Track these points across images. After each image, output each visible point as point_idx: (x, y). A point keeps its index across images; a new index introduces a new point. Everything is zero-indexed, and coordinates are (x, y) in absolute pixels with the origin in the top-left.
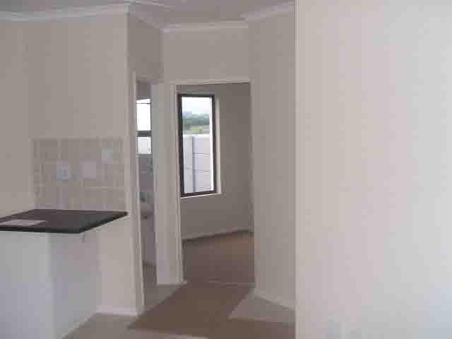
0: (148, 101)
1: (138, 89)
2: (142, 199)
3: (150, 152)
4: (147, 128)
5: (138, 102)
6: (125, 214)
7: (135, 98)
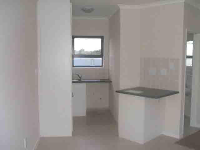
0: (192, 42)
1: (188, 37)
2: (187, 87)
3: (191, 66)
4: (191, 55)
5: (188, 42)
6: (178, 92)
7: (186, 40)
